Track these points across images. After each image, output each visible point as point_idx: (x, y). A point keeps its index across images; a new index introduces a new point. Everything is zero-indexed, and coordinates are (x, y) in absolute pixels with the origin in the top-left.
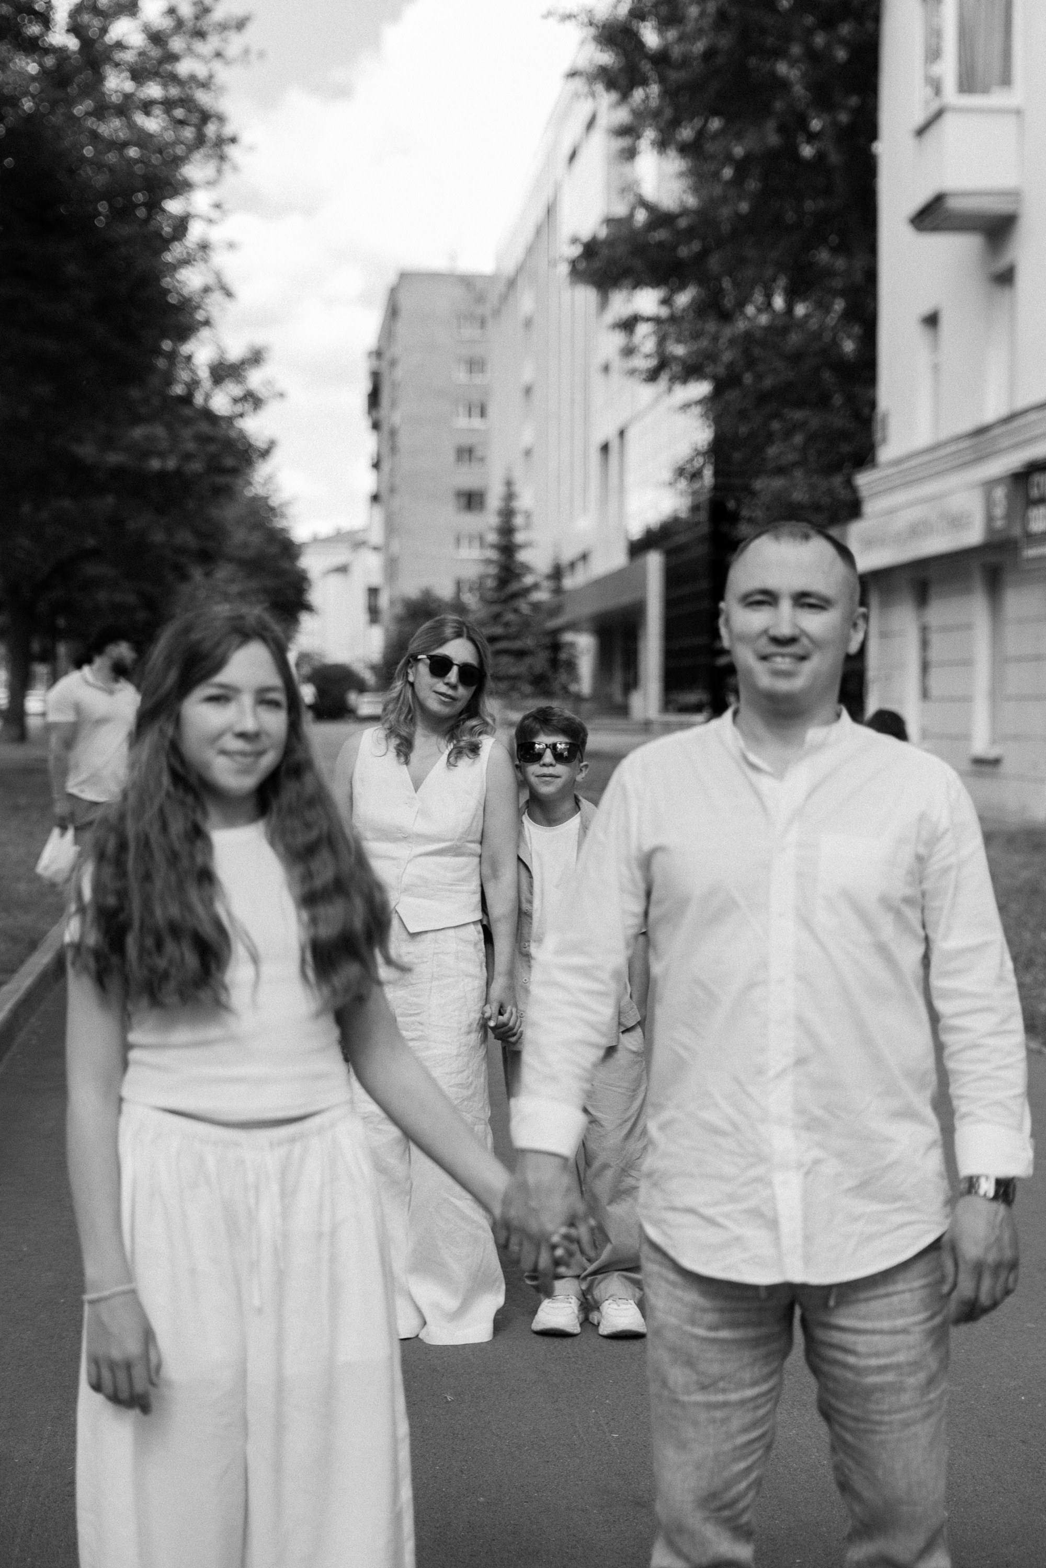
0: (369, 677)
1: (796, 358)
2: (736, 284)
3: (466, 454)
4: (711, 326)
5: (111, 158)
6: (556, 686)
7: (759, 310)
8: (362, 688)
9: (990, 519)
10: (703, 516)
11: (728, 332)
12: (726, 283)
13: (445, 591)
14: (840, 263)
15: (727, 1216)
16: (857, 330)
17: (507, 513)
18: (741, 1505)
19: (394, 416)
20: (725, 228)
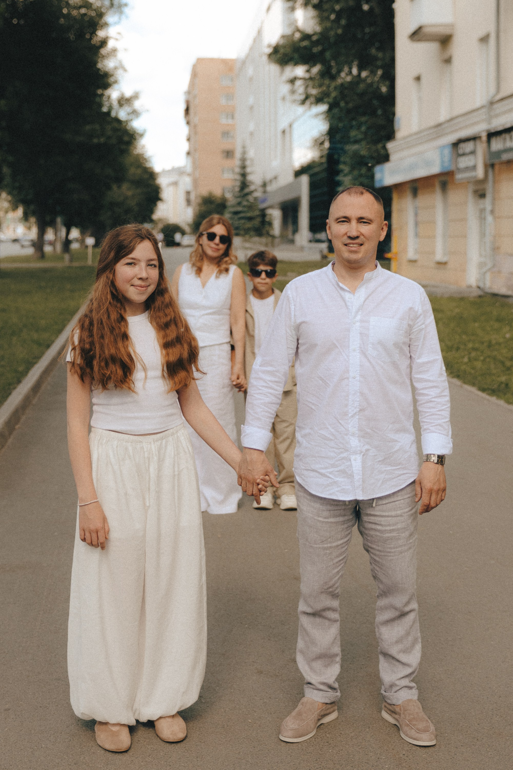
0: (187, 229)
1: (362, 95)
2: (337, 64)
3: (226, 134)
4: (327, 82)
5: (75, 13)
6: (264, 232)
7: (347, 75)
8: (183, 233)
9: (442, 162)
10: (324, 160)
11: (333, 85)
12: (333, 63)
13: (218, 192)
14: (380, 55)
15: (330, 473)
16: (387, 83)
17: (243, 160)
18: (336, 586)
19: (195, 119)
20: (332, 40)
